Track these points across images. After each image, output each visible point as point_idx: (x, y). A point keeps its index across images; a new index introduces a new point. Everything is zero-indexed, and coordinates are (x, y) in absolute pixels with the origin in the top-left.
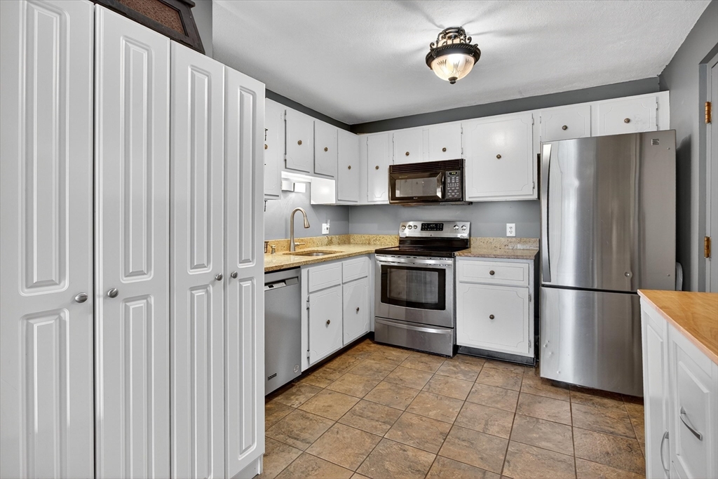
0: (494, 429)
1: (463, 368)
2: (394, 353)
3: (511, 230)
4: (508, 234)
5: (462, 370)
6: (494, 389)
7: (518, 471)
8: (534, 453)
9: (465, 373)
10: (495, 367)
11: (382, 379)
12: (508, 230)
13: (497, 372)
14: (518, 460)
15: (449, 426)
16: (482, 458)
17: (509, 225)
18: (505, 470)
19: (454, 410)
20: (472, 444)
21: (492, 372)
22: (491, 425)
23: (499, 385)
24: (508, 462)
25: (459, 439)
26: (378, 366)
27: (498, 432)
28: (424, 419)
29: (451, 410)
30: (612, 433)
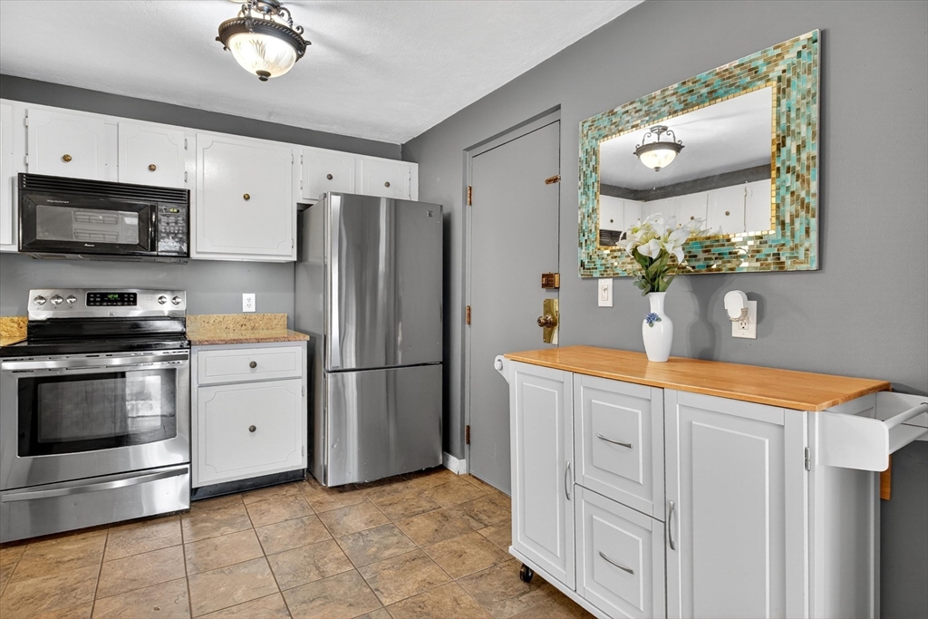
0: (331, 568)
1: (219, 517)
2: (66, 547)
3: (249, 302)
4: (245, 309)
5: (221, 521)
6: (285, 524)
7: (394, 592)
8: (389, 566)
9: (230, 523)
10: (259, 499)
11: (90, 597)
12: (245, 302)
13: (270, 504)
14: (383, 582)
15: (278, 597)
16: (351, 605)
17: (246, 296)
18: (383, 600)
19: (262, 574)
20: (325, 597)
21: (264, 506)
22: (323, 566)
23: (287, 517)
24: (377, 590)
25: (305, 602)
26: (54, 583)
27: (338, 568)
28: (234, 609)
29: (260, 577)
30: (423, 512)
